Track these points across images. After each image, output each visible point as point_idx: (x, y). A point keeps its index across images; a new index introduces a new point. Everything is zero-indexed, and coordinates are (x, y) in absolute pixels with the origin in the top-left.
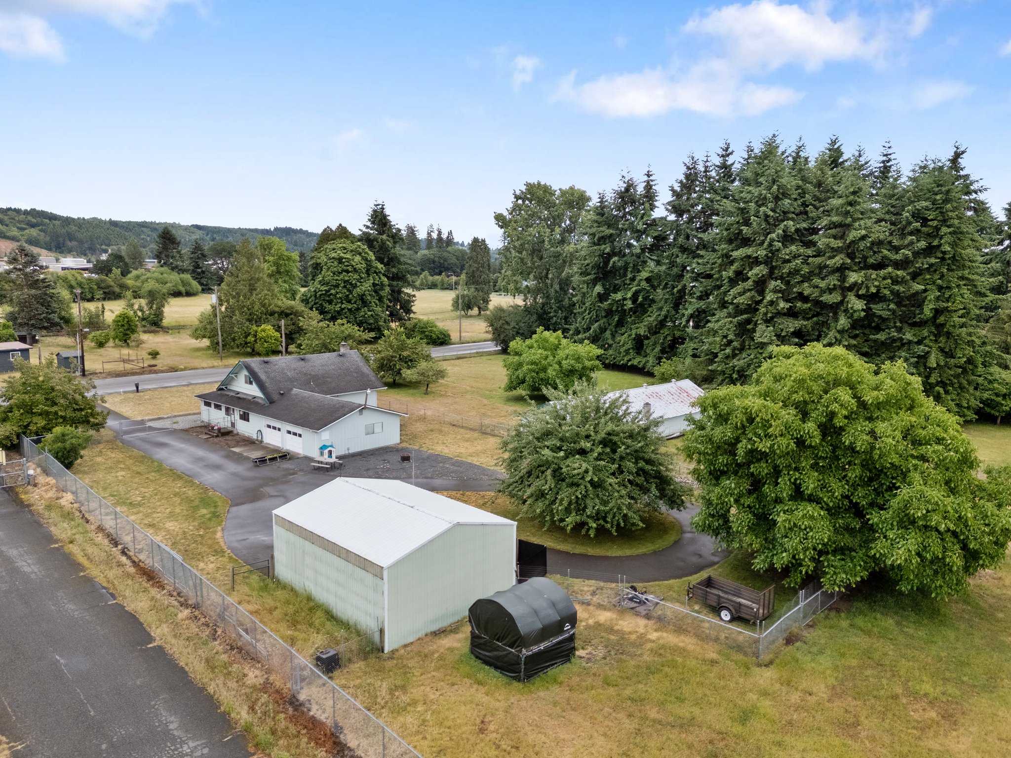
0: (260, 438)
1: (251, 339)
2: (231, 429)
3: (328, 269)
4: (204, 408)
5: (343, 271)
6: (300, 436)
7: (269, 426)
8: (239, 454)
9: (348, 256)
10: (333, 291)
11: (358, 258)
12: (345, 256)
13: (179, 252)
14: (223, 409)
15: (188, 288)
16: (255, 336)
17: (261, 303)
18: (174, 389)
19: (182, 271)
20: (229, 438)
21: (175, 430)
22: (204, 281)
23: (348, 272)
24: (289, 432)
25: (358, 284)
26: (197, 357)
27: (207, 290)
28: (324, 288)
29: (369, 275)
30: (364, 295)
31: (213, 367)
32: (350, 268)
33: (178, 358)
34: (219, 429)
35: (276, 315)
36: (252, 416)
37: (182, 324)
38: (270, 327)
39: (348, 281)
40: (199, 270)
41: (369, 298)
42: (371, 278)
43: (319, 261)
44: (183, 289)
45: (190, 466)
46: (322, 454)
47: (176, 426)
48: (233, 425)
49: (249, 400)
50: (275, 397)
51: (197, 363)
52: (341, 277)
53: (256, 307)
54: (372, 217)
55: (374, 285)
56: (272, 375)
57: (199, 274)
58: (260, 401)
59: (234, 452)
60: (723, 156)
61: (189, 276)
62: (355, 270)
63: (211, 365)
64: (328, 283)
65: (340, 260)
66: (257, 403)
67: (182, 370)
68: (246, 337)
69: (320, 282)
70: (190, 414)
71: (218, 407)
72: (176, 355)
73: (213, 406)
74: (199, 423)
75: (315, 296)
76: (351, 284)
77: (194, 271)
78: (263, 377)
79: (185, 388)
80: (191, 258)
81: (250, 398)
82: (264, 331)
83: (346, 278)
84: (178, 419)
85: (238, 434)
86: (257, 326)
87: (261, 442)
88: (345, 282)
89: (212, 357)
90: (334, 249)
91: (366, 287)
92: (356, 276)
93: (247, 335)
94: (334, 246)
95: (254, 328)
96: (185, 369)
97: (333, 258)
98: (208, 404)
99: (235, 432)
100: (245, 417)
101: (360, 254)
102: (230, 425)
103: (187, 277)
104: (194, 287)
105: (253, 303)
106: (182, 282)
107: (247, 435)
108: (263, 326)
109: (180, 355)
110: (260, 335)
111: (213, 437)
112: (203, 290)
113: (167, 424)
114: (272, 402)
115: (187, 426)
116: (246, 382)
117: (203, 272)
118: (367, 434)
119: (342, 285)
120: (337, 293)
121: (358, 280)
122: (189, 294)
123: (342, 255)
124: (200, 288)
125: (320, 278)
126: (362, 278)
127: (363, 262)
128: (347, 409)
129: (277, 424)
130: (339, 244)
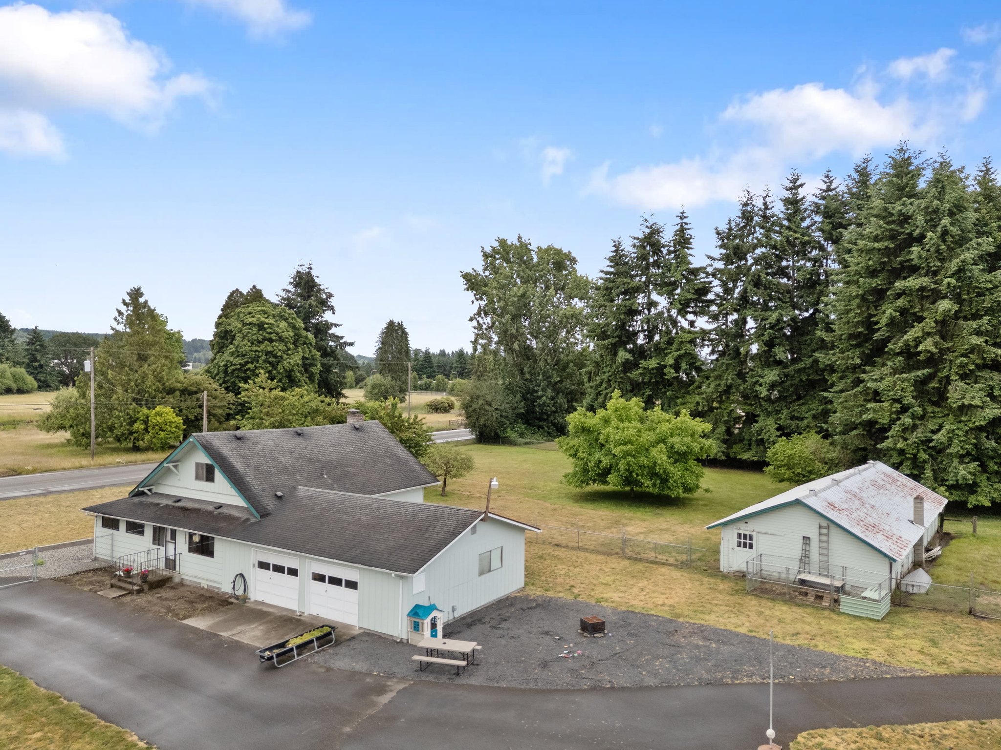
0: (240, 592)
1: (139, 426)
2: (167, 573)
3: (244, 337)
4: (101, 532)
5: (265, 339)
6: (352, 585)
7: (263, 565)
8: (209, 635)
9: (271, 321)
10: (250, 366)
11: (283, 325)
12: (267, 321)
13: (12, 342)
14: (149, 532)
15: (21, 385)
16: (146, 422)
17: (155, 377)
18: (23, 502)
19: (16, 364)
20: (165, 593)
21: (41, 580)
22: (41, 377)
23: (271, 340)
24: (320, 578)
25: (285, 356)
26: (50, 455)
27: (44, 386)
28: (239, 361)
29: (297, 346)
30: (292, 370)
31: (81, 467)
32: (273, 336)
33: (21, 458)
34: (144, 576)
35: (178, 393)
36: (220, 546)
37: (18, 419)
38: (168, 409)
39: (271, 352)
40: (36, 364)
41: (298, 374)
42: (300, 349)
43: (229, 328)
44: (14, 386)
45: (100, 682)
46: (416, 627)
47: (42, 573)
48: (171, 564)
49: (210, 513)
50: (270, 504)
51: (53, 462)
52: (262, 347)
53: (149, 382)
54: (295, 280)
55: (304, 358)
56: (255, 461)
57: (35, 368)
58: (236, 514)
59: (195, 631)
60: (791, 189)
61: (23, 370)
62: (281, 339)
63: (77, 464)
64: (244, 356)
65: (261, 326)
66: (229, 518)
67: (28, 472)
68: (131, 424)
69: (232, 354)
70: (64, 546)
71: (135, 528)
72: (14, 453)
73: (123, 526)
74: (87, 564)
75: (226, 372)
76: (275, 356)
77: (28, 366)
78: (238, 464)
79: (42, 499)
80: (27, 350)
81: (210, 508)
82: (159, 414)
83: (270, 349)
84: (42, 556)
85: (182, 584)
86: (149, 408)
87: (245, 599)
88: (268, 353)
89: (75, 454)
90: (250, 313)
91: (295, 359)
92: (282, 347)
93: (133, 421)
94: (250, 310)
95: (145, 410)
96: (34, 471)
97: (251, 324)
98: (110, 524)
99: (177, 580)
100: (204, 548)
101: (286, 320)
102: (162, 565)
103: (21, 371)
104: (29, 382)
105: (144, 376)
106: (14, 376)
107: (204, 584)
108: (158, 409)
109: (22, 454)
110: (153, 420)
111: (131, 592)
112: (39, 387)
113: (22, 568)
114: (264, 514)
115: (65, 571)
116: (198, 478)
117: (41, 366)
118: (481, 573)
119: (264, 358)
120: (256, 368)
121: (284, 352)
122: (20, 391)
123: (262, 319)
124: (35, 384)
125: (232, 348)
126: (289, 349)
127: (290, 329)
128: (452, 524)
129: (288, 560)
130: (255, 307)
